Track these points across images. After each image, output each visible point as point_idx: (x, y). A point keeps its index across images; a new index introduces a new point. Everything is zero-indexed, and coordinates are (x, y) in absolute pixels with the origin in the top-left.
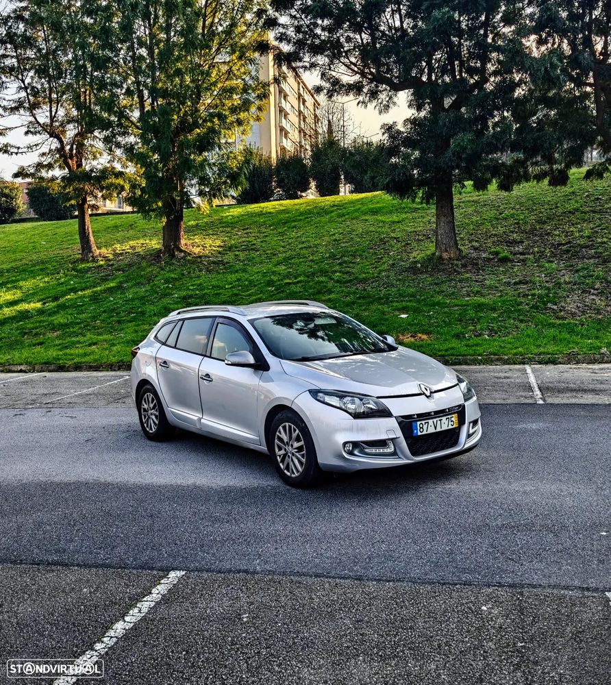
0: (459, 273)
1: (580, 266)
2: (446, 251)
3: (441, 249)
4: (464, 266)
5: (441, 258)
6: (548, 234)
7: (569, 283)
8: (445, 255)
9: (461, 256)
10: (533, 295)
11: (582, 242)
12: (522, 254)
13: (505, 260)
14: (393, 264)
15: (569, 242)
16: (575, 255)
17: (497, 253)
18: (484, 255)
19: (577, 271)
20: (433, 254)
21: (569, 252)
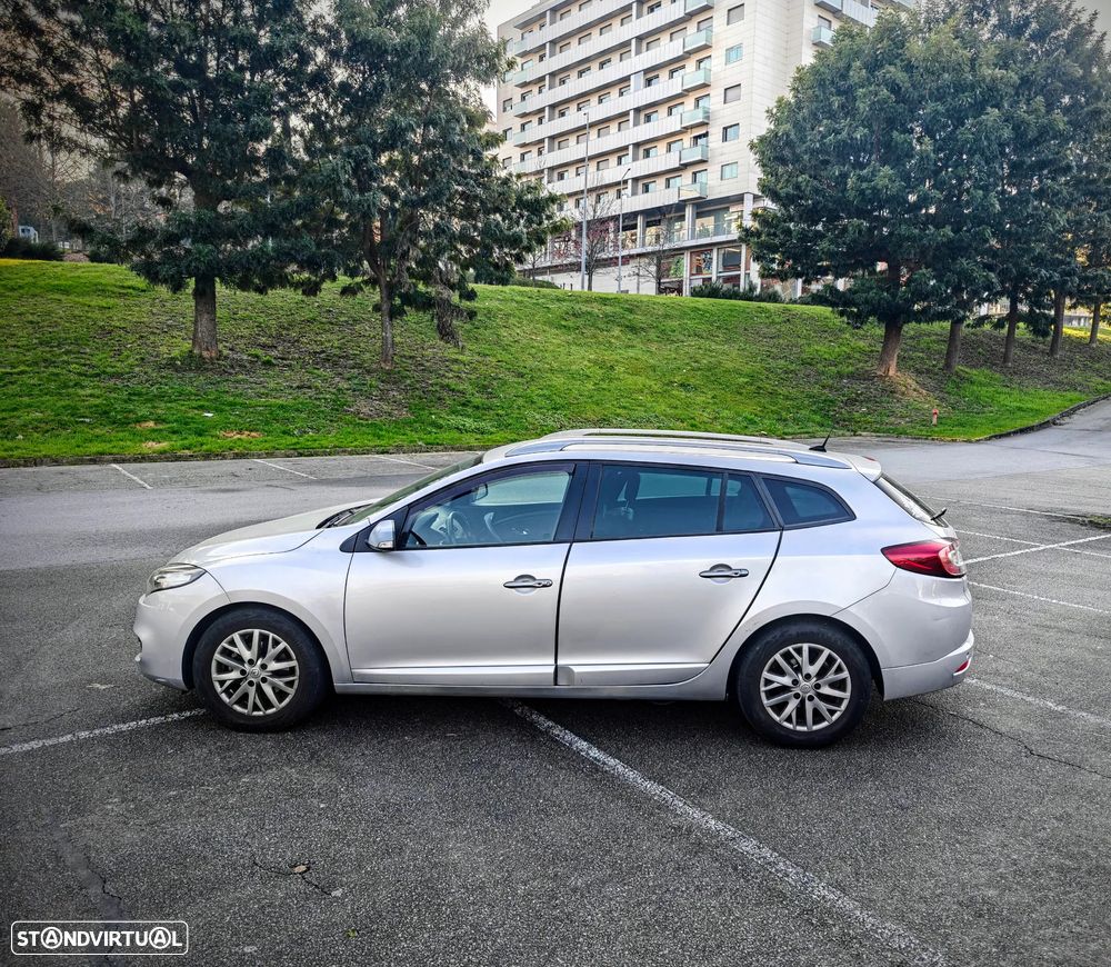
0: (231, 374)
1: (348, 375)
2: (208, 350)
3: (200, 347)
4: (232, 367)
5: (201, 356)
6: (298, 341)
7: (347, 390)
8: (205, 354)
9: (220, 356)
10: (325, 399)
11: (334, 351)
12: (282, 359)
13: (268, 364)
14: (142, 359)
15: (323, 352)
16: (335, 364)
17: (257, 356)
18: (245, 357)
19: (349, 379)
20: (191, 352)
21: (329, 360)
